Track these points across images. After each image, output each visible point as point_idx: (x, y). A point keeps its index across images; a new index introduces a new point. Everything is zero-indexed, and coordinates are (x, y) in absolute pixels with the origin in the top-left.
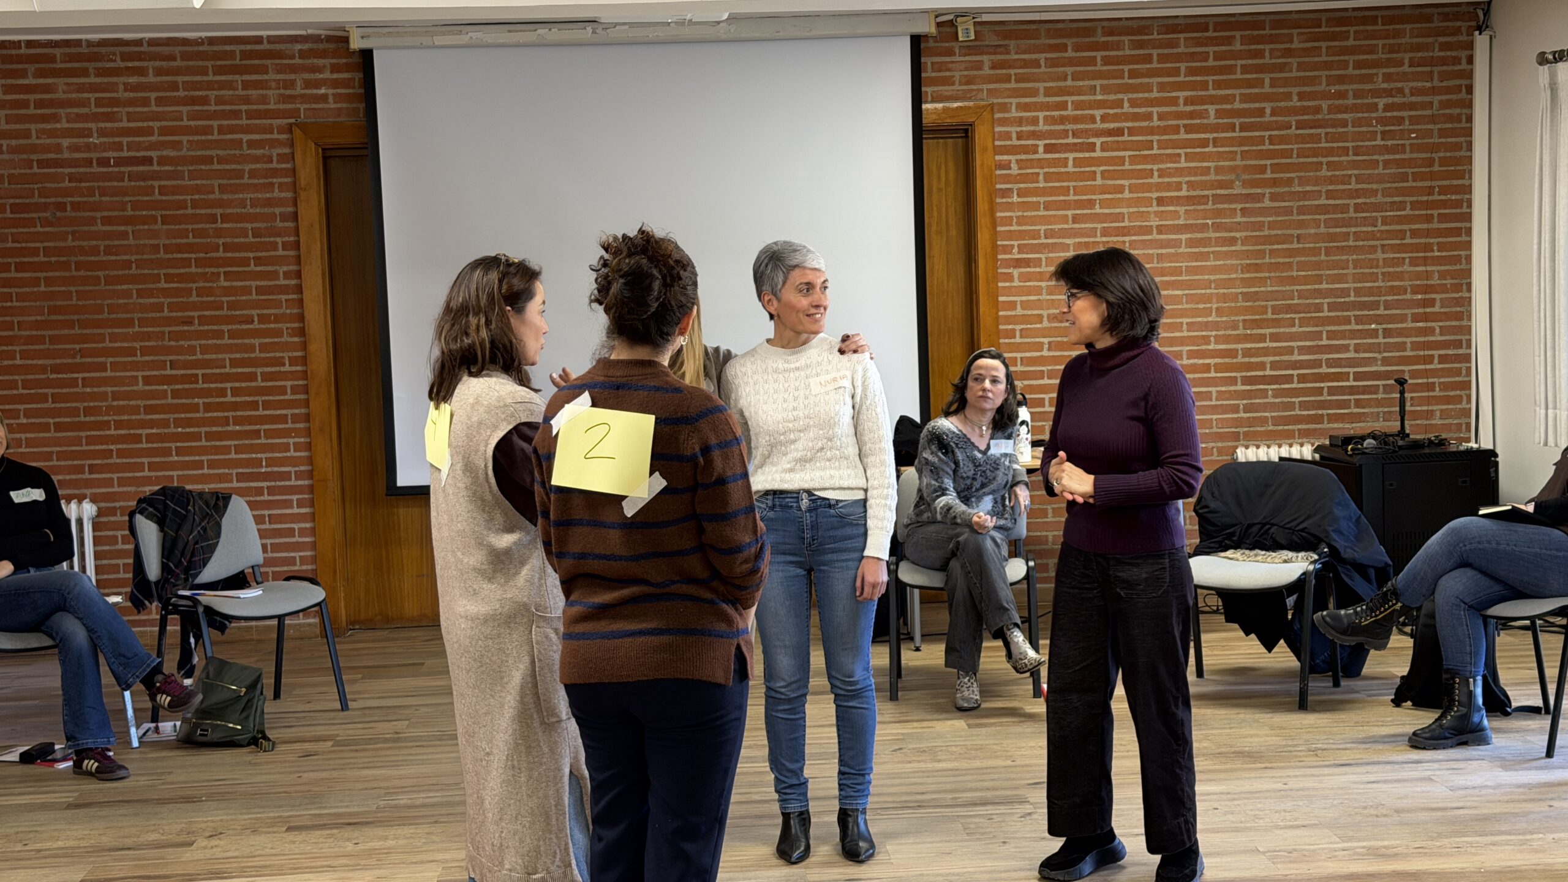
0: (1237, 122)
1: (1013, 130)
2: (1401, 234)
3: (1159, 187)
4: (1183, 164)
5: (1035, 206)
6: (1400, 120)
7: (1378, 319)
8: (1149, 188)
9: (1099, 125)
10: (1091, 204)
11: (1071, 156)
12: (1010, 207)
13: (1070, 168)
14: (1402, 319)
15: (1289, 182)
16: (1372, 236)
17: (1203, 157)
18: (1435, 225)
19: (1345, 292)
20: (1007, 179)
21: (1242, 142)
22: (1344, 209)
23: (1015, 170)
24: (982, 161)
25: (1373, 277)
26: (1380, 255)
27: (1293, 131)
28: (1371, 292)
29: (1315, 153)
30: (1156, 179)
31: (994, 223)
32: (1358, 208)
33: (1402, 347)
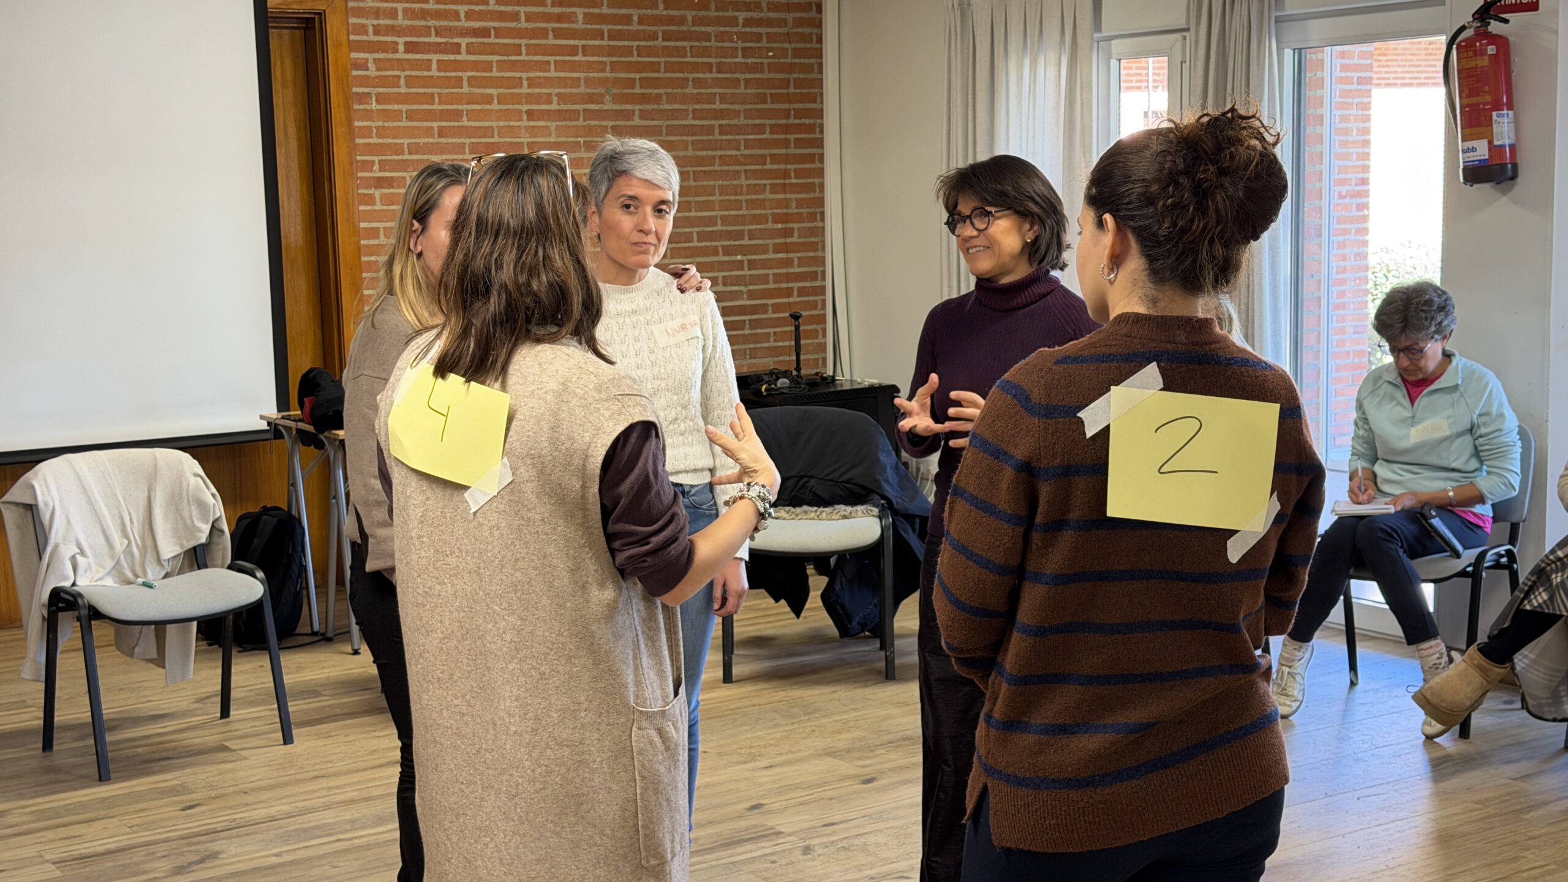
0: (606, 28)
1: (370, 22)
2: (762, 159)
3: (530, 98)
4: (553, 74)
5: (396, 115)
6: (758, 37)
7: (743, 250)
8: (517, 99)
9: (464, 23)
10: (456, 115)
11: (435, 57)
12: (368, 115)
13: (434, 72)
14: (764, 249)
15: (658, 98)
16: (735, 160)
17: (573, 67)
18: (792, 151)
19: (711, 221)
20: (365, 81)
21: (611, 51)
22: (709, 130)
23: (372, 71)
24: (335, 58)
25: (738, 205)
26: (744, 182)
27: (659, 43)
28: (737, 221)
29: (682, 67)
30: (525, 90)
31: (351, 133)
32: (723, 130)
33: (764, 279)
